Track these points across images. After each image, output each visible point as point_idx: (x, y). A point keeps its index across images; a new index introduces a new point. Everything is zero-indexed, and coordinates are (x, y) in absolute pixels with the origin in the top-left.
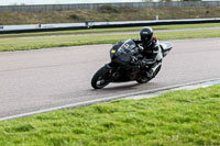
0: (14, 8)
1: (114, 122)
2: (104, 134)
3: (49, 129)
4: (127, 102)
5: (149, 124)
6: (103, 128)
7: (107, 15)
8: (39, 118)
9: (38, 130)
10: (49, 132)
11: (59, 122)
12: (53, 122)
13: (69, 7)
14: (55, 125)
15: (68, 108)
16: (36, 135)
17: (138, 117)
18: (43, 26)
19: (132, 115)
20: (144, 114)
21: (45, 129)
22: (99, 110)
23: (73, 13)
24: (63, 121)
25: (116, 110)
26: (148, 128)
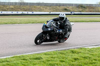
0: (39, 4)
1: (79, 58)
2: (73, 63)
3: (49, 59)
4: (86, 49)
5: (94, 60)
6: (73, 60)
7: (81, 9)
8: (45, 54)
9: (44, 59)
10: (49, 61)
11: (54, 56)
12: (51, 56)
13: (63, 5)
14: (52, 57)
15: (59, 50)
16: (43, 62)
17: (90, 56)
18: (51, 13)
19: (87, 55)
20: (93, 55)
21: (47, 59)
22: (73, 52)
23: (65, 7)
24: (56, 56)
25: (80, 52)
26: (94, 61)
